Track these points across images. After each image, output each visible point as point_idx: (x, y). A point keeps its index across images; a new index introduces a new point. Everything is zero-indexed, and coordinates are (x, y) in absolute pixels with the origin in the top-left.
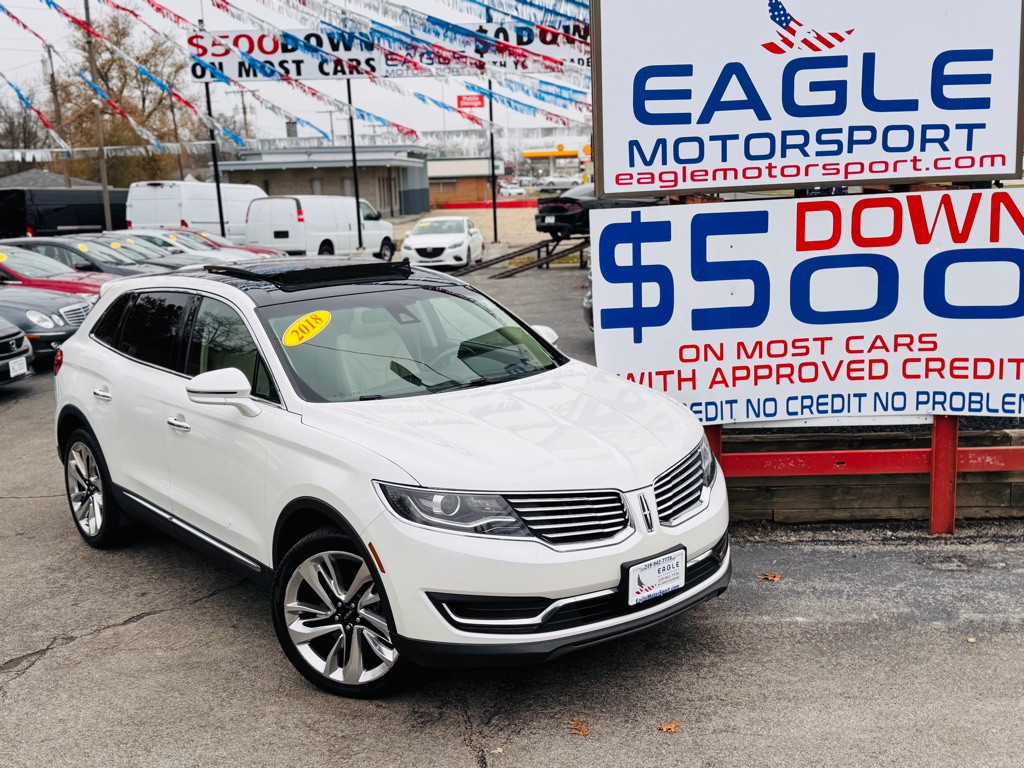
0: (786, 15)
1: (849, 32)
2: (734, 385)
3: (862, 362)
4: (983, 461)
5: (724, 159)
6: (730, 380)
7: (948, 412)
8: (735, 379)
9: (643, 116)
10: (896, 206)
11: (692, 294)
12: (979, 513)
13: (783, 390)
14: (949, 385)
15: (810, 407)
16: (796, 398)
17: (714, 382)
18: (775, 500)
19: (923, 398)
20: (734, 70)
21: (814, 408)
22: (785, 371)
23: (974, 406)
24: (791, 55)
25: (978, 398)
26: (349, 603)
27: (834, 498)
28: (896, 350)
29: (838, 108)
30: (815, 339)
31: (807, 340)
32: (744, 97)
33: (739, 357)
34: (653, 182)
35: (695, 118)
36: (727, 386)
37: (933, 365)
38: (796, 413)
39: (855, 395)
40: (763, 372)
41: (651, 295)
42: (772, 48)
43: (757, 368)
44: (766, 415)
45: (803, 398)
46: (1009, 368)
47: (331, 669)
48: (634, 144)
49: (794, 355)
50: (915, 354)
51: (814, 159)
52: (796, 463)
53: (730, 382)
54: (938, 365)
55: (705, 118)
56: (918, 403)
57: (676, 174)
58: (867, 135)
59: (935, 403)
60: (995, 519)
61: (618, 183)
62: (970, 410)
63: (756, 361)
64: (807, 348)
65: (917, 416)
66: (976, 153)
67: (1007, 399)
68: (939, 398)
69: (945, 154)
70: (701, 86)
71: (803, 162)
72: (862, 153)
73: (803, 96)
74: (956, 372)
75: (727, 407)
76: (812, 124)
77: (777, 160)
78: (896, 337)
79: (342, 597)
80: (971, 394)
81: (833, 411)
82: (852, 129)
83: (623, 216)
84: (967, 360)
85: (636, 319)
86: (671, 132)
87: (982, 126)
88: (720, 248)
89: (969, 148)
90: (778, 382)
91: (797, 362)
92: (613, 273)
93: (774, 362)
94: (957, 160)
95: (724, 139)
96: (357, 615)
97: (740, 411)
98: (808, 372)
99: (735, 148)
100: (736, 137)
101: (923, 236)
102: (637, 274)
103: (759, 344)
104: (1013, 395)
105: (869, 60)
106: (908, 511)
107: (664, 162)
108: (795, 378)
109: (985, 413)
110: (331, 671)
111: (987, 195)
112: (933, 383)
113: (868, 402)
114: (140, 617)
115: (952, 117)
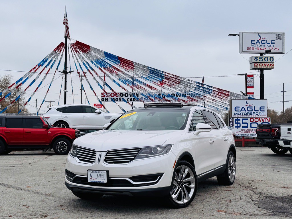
0: (247, 103)
1: (253, 105)
6: (245, 133)
9: (235, 111)
10: (258, 119)
11: (242, 125)
13: (250, 134)
20: (243, 107)
24: (248, 106)
29: (252, 111)
30: (252, 129)
32: (244, 110)
38: (251, 136)
41: (239, 125)
42: (246, 106)
43: (247, 132)
44: (248, 136)
48: (235, 113)
55: (241, 111)
58: (254, 113)
61: (233, 116)
69: (261, 115)
70: (240, 108)
71: (249, 115)
72: (254, 115)
73: (249, 110)
76: (250, 112)
77: (247, 115)
83: (237, 118)
85: (238, 127)
86: (238, 112)
87: (264, 113)
88: (244, 121)
92: (236, 123)
93: (249, 131)
95: (242, 113)
97: (246, 135)
98: (252, 132)
99: (243, 114)
101: (260, 121)
102: (238, 123)
103: (247, 130)
105: (254, 107)
107: (237, 115)
111: (265, 118)
115: (262, 112)
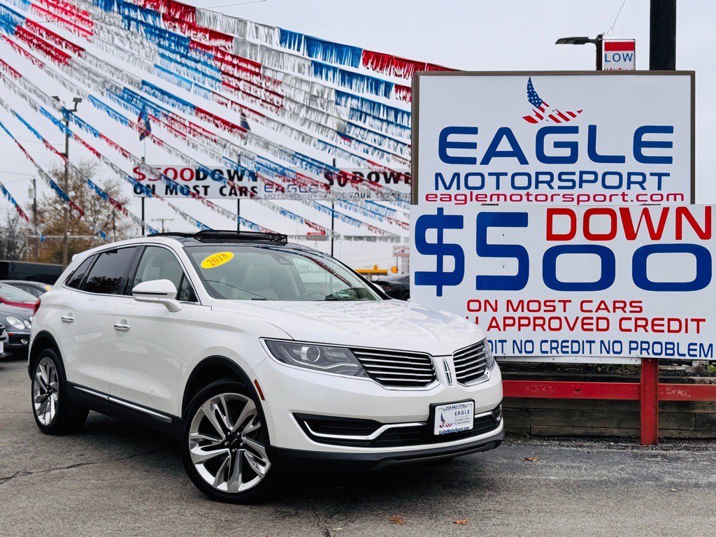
0: (538, 99)
1: (580, 112)
2: (504, 330)
3: (592, 318)
4: (676, 393)
5: (498, 188)
6: (501, 326)
7: (652, 356)
8: (505, 325)
9: (445, 158)
10: (612, 215)
11: (477, 265)
12: (675, 434)
13: (538, 335)
14: (651, 337)
15: (556, 348)
16: (547, 341)
17: (491, 327)
18: (533, 418)
19: (634, 345)
20: (505, 132)
21: (559, 349)
22: (539, 322)
23: (669, 352)
24: (542, 124)
25: (671, 346)
26: (235, 433)
27: (574, 419)
28: (614, 311)
29: (573, 159)
30: (559, 301)
31: (554, 301)
32: (511, 149)
33: (508, 311)
34: (450, 200)
35: (479, 161)
36: (500, 330)
37: (640, 323)
38: (547, 352)
39: (587, 342)
40: (524, 322)
41: (449, 264)
42: (529, 119)
43: (520, 318)
44: (526, 352)
45: (552, 341)
46: (692, 325)
47: (219, 483)
48: (438, 175)
49: (545, 311)
50: (628, 315)
51: (556, 191)
52: (547, 389)
53: (502, 327)
54: (643, 323)
55: (486, 161)
56: (631, 349)
57: (466, 196)
58: (592, 177)
59: (642, 349)
60: (685, 439)
61: (427, 200)
62: (666, 354)
63: (519, 314)
64: (554, 307)
65: (630, 358)
66: (664, 192)
67: (691, 347)
68: (645, 346)
69: (644, 192)
70: (483, 141)
71: (549, 192)
72: (589, 189)
73: (549, 151)
74: (656, 328)
75: (499, 345)
76: (556, 169)
77: (532, 190)
78: (615, 302)
79: (231, 428)
80: (667, 343)
81: (573, 352)
82: (582, 173)
84: (663, 319)
85: (438, 280)
86: (463, 169)
87: (668, 175)
88: (496, 236)
89: (659, 188)
90: (534, 330)
91: (547, 316)
92: (424, 248)
93: (531, 316)
94: (652, 196)
95: (498, 175)
96: (241, 441)
97: (508, 348)
98: (555, 324)
99: (505, 181)
100: (505, 174)
101: (631, 235)
102: (440, 249)
103: (522, 302)
104: (695, 344)
105: (592, 130)
106: (625, 431)
107: (458, 188)
108: (546, 327)
109: (676, 357)
110: (219, 484)
111: (673, 209)
112: (640, 335)
113: (596, 347)
114: (78, 465)
115: (647, 168)
